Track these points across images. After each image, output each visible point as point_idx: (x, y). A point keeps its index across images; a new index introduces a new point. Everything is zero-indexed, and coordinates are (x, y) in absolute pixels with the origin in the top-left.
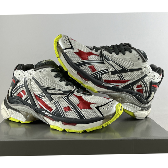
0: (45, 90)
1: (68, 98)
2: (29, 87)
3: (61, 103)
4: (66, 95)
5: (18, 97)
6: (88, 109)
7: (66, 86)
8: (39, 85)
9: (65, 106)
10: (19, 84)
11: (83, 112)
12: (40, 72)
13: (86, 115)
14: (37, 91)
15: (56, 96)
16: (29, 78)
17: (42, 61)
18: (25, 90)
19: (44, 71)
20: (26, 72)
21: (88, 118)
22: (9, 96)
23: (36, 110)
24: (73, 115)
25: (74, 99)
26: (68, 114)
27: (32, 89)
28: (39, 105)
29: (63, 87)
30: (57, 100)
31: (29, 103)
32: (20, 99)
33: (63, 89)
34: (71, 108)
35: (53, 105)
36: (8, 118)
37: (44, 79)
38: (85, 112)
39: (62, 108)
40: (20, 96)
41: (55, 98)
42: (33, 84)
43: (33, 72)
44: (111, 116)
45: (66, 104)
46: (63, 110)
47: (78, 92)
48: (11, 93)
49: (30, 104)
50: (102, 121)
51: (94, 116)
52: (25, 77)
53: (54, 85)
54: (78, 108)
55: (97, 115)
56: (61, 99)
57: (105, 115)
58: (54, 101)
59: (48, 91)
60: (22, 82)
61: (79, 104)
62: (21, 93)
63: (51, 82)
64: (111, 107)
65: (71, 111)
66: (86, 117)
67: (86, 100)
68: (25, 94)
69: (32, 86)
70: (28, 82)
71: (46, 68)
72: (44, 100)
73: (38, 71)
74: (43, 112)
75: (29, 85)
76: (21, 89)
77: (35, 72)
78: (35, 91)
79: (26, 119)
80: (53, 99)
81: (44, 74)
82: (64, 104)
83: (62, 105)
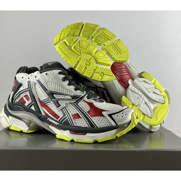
0: (51, 94)
1: (77, 104)
2: (34, 92)
3: (69, 110)
4: (75, 101)
5: (20, 103)
6: (99, 117)
7: (75, 91)
8: (45, 89)
9: (74, 113)
10: (21, 89)
11: (95, 120)
12: (46, 74)
13: (98, 123)
14: (42, 96)
15: (64, 102)
16: (34, 82)
17: (49, 63)
18: (29, 95)
19: (51, 73)
20: (30, 74)
21: (100, 127)
22: (10, 101)
23: (40, 117)
24: (83, 123)
25: (84, 106)
26: (77, 122)
27: (37, 94)
28: (43, 112)
29: (71, 92)
30: (65, 106)
31: (32, 110)
32: (23, 105)
33: (72, 94)
34: (80, 115)
35: (60, 112)
36: (8, 126)
37: (50, 83)
38: (96, 120)
39: (71, 115)
40: (22, 102)
41: (63, 104)
42: (38, 88)
43: (38, 75)
44: (126, 125)
45: (75, 111)
46: (72, 118)
47: (88, 98)
48: (13, 99)
49: (34, 111)
50: (116, 130)
51: (106, 125)
52: (29, 80)
53: (61, 89)
54: (89, 115)
55: (109, 123)
56: (69, 105)
57: (119, 124)
58: (61, 107)
59: (54, 95)
60: (26, 85)
61: (89, 111)
62: (24, 98)
63: (58, 86)
64: (126, 115)
65: (80, 119)
66: (97, 126)
67: (97, 106)
68: (28, 100)
69: (37, 91)
70: (32, 86)
71: (53, 70)
72: (50, 106)
73: (44, 73)
74: (49, 120)
75: (33, 89)
76: (24, 94)
77: (40, 74)
78: (40, 96)
79: (29, 127)
80: (60, 105)
81: (51, 77)
82: (73, 110)
83: (70, 112)
